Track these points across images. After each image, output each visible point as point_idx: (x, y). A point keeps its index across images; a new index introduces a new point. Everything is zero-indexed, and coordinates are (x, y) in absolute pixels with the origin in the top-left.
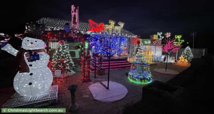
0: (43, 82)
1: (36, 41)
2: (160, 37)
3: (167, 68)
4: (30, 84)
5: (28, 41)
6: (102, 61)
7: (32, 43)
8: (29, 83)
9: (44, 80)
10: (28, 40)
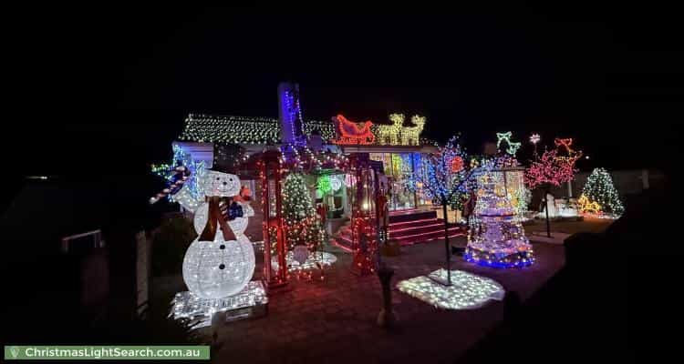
0: (243, 264)
1: (231, 180)
2: (510, 143)
3: (551, 229)
4: (222, 267)
5: (218, 179)
6: (387, 219)
7: (225, 183)
8: (219, 264)
9: (244, 260)
10: (217, 177)
